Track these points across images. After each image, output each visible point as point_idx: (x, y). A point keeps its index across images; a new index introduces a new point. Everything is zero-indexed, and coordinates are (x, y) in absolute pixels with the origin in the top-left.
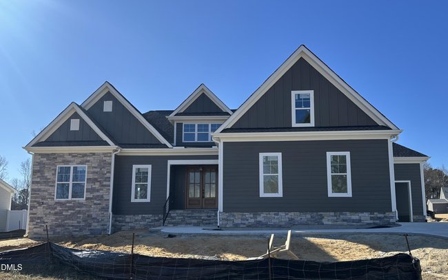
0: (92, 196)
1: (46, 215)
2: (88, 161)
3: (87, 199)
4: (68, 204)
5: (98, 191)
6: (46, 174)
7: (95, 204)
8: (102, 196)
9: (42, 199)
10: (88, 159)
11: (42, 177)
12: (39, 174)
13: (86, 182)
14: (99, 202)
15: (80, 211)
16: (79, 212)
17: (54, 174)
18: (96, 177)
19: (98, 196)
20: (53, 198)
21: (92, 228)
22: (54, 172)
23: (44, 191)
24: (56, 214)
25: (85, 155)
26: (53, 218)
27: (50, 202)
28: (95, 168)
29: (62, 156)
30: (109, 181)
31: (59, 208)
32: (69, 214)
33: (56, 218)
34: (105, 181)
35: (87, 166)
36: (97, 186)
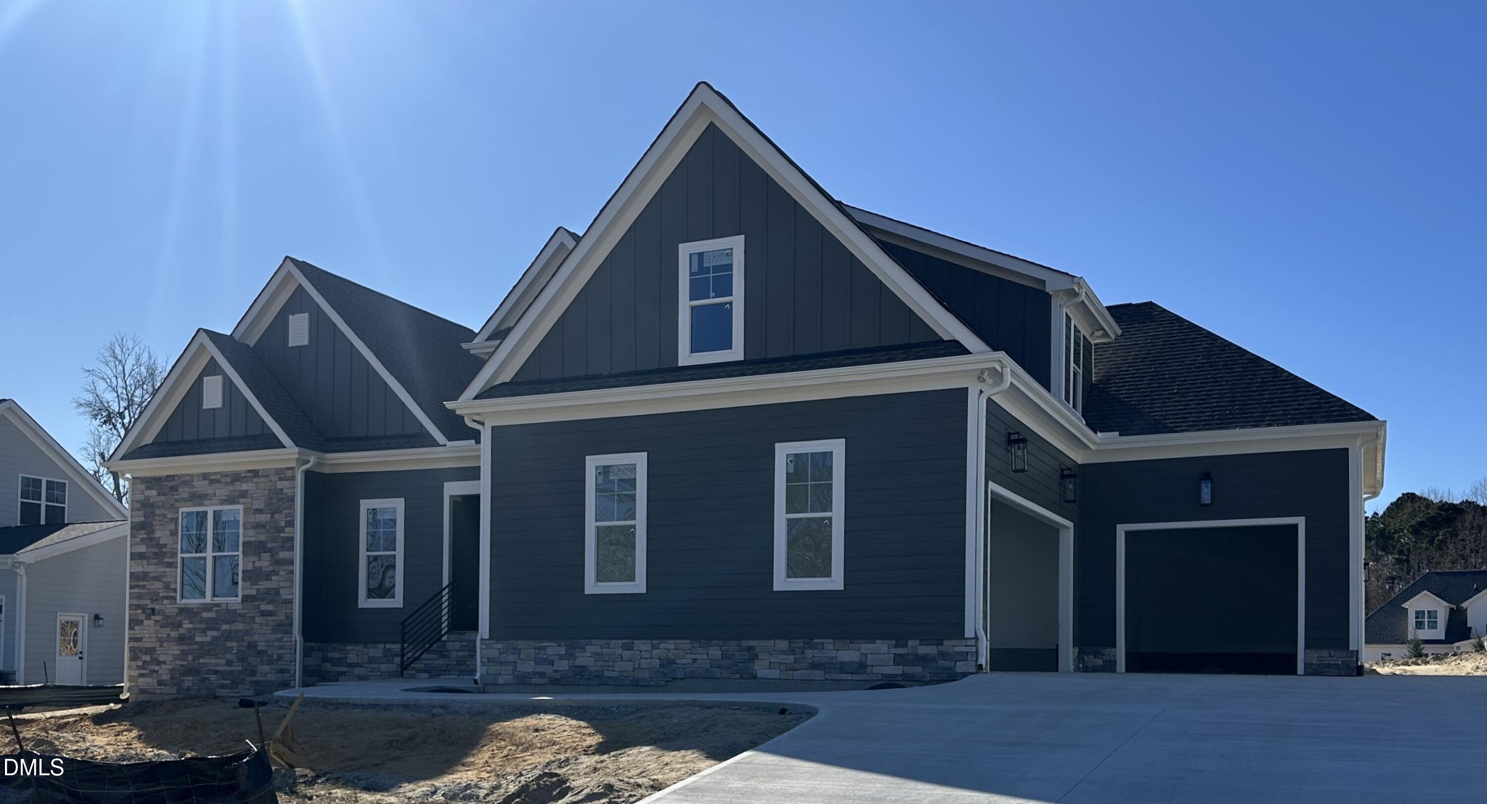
0: (254, 592)
1: (161, 641)
2: (244, 494)
3: (245, 599)
4: (205, 615)
5: (268, 577)
6: (158, 534)
7: (263, 614)
8: (277, 592)
9: (153, 601)
10: (244, 487)
11: (151, 540)
12: (142, 534)
13: (240, 553)
14: (270, 607)
15: (230, 632)
16: (229, 636)
17: (174, 533)
18: (263, 538)
19: (268, 591)
20: (175, 598)
21: (258, 678)
22: (172, 527)
23: (155, 579)
24: (181, 639)
25: (236, 478)
26: (175, 650)
27: (169, 608)
28: (260, 511)
29: (187, 480)
30: (292, 549)
31: (187, 625)
32: (208, 639)
33: (183, 652)
34: (283, 548)
35: (241, 507)
36: (265, 562)
